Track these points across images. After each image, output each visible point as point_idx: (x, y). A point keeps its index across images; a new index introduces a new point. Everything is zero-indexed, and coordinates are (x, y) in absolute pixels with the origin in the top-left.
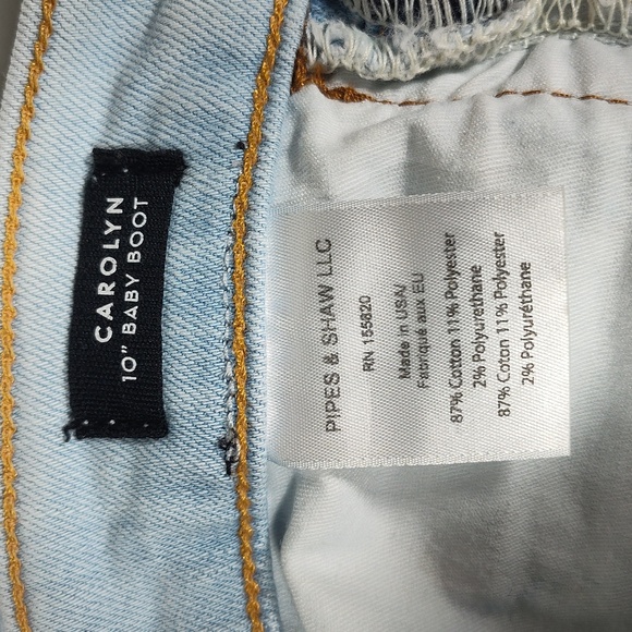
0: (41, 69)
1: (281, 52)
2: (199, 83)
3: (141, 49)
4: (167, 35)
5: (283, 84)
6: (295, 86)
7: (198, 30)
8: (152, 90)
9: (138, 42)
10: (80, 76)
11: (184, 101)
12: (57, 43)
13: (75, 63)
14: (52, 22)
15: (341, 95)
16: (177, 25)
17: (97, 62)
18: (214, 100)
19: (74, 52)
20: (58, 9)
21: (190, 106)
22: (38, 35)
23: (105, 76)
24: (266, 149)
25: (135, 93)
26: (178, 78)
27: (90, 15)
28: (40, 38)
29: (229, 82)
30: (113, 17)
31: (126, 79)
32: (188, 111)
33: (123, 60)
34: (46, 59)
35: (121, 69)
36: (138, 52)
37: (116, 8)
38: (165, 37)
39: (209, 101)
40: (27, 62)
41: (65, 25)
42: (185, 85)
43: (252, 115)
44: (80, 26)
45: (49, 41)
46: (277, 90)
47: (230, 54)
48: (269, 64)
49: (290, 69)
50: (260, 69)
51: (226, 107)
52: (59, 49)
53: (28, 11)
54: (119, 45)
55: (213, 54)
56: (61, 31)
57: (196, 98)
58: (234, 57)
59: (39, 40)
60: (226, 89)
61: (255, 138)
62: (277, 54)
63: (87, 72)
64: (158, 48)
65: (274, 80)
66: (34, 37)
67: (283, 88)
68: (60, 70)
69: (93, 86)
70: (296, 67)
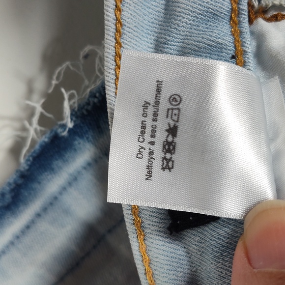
0: (121, 46)
1: (240, 6)
2: (202, 32)
3: (164, 22)
4: (179, 12)
5: (245, 22)
6: (251, 22)
7: (195, 6)
8: (178, 42)
9: (161, 19)
10: (138, 44)
11: (197, 43)
12: (125, 31)
13: (135, 38)
14: (121, 21)
15: (275, 18)
16: (183, 6)
17: (144, 35)
18: (213, 39)
19: (134, 33)
20: (123, 13)
21: (201, 45)
22: (116, 29)
23: (149, 41)
24: (248, 56)
25: (169, 46)
26: (190, 33)
27: (137, 11)
28: (117, 30)
29: (217, 28)
30: (147, 9)
31: (162, 40)
32: (201, 48)
33: (156, 30)
34: (122, 40)
35: (156, 35)
36: (164, 24)
37: (147, 4)
38: (178, 14)
39: (210, 40)
40: (113, 44)
41: (127, 20)
42: (194, 35)
43: (235, 41)
44: (134, 19)
45: (122, 31)
46: (243, 26)
47: (214, 14)
48: (235, 14)
49: (247, 14)
50: (231, 18)
51: (220, 41)
52: (127, 33)
53: (109, 19)
54: (152, 23)
55: (205, 16)
56: (126, 24)
57: (203, 40)
58: (217, 15)
59: (117, 31)
60: (218, 32)
61: (239, 53)
62: (238, 8)
63: (141, 41)
64: (176, 20)
65: (240, 22)
66: (114, 31)
67: (245, 24)
68: (129, 44)
69: (145, 47)
70: (249, 12)
